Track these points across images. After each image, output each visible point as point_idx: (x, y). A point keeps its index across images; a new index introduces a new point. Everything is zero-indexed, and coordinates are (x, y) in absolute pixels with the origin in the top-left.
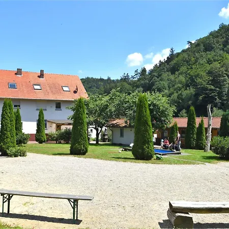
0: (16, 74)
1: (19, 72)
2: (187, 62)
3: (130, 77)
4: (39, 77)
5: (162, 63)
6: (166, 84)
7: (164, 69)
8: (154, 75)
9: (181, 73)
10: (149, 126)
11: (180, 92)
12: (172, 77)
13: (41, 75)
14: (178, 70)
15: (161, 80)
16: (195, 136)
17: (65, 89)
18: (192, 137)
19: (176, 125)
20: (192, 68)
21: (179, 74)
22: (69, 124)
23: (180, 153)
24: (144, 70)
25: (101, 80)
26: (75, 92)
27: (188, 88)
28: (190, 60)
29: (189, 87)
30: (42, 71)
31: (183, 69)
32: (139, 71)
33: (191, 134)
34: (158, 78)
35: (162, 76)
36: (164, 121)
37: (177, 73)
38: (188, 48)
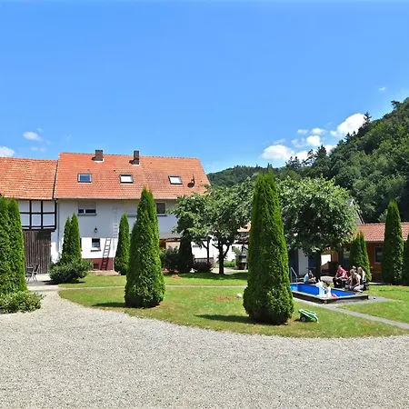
0: (93, 159)
1: (99, 155)
2: (392, 133)
3: (301, 162)
4: (131, 162)
5: (351, 137)
6: (357, 170)
7: (353, 147)
8: (338, 158)
9: (383, 152)
10: (279, 245)
11: (381, 183)
12: (367, 159)
13: (136, 160)
14: (377, 147)
15: (350, 164)
16: (401, 259)
17: (174, 180)
18: (395, 261)
19: (362, 239)
20: (399, 142)
21: (379, 154)
22: (176, 240)
23: (367, 297)
24: (322, 151)
25: (258, 169)
26: (191, 185)
27: (393, 176)
28: (397, 129)
29: (395, 173)
30: (136, 153)
31: (386, 144)
32: (314, 153)
33: (393, 255)
34: (344, 160)
35: (351, 159)
36: (340, 231)
37: (375, 152)
38: (393, 112)
